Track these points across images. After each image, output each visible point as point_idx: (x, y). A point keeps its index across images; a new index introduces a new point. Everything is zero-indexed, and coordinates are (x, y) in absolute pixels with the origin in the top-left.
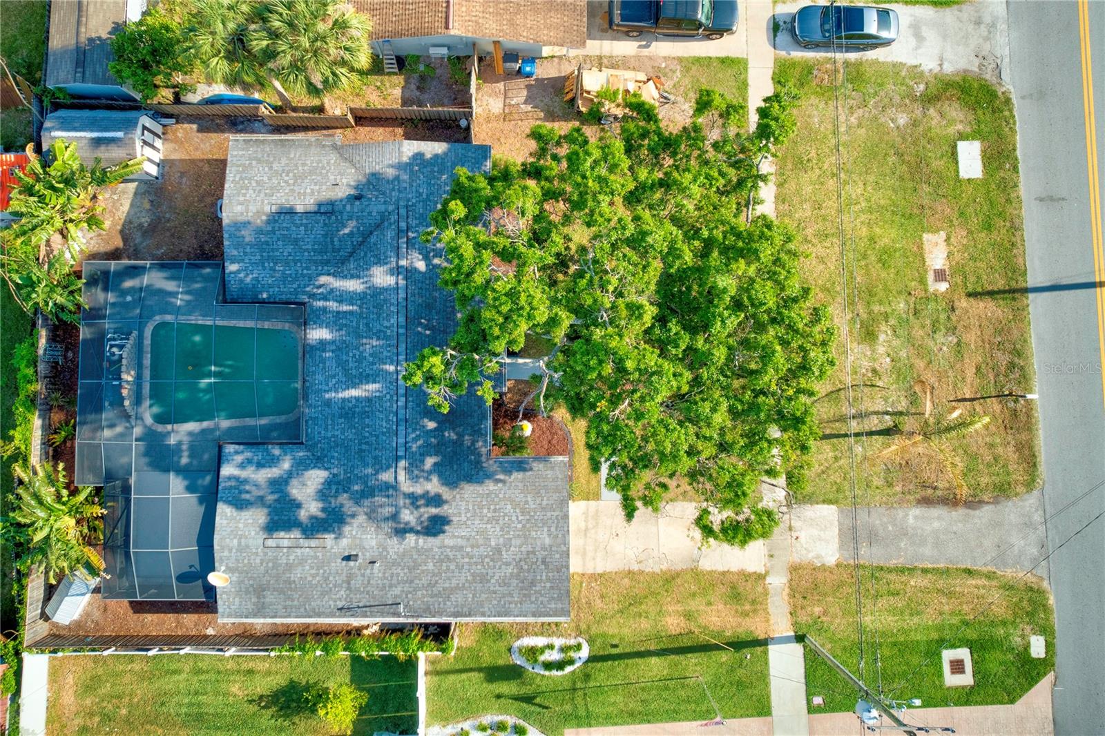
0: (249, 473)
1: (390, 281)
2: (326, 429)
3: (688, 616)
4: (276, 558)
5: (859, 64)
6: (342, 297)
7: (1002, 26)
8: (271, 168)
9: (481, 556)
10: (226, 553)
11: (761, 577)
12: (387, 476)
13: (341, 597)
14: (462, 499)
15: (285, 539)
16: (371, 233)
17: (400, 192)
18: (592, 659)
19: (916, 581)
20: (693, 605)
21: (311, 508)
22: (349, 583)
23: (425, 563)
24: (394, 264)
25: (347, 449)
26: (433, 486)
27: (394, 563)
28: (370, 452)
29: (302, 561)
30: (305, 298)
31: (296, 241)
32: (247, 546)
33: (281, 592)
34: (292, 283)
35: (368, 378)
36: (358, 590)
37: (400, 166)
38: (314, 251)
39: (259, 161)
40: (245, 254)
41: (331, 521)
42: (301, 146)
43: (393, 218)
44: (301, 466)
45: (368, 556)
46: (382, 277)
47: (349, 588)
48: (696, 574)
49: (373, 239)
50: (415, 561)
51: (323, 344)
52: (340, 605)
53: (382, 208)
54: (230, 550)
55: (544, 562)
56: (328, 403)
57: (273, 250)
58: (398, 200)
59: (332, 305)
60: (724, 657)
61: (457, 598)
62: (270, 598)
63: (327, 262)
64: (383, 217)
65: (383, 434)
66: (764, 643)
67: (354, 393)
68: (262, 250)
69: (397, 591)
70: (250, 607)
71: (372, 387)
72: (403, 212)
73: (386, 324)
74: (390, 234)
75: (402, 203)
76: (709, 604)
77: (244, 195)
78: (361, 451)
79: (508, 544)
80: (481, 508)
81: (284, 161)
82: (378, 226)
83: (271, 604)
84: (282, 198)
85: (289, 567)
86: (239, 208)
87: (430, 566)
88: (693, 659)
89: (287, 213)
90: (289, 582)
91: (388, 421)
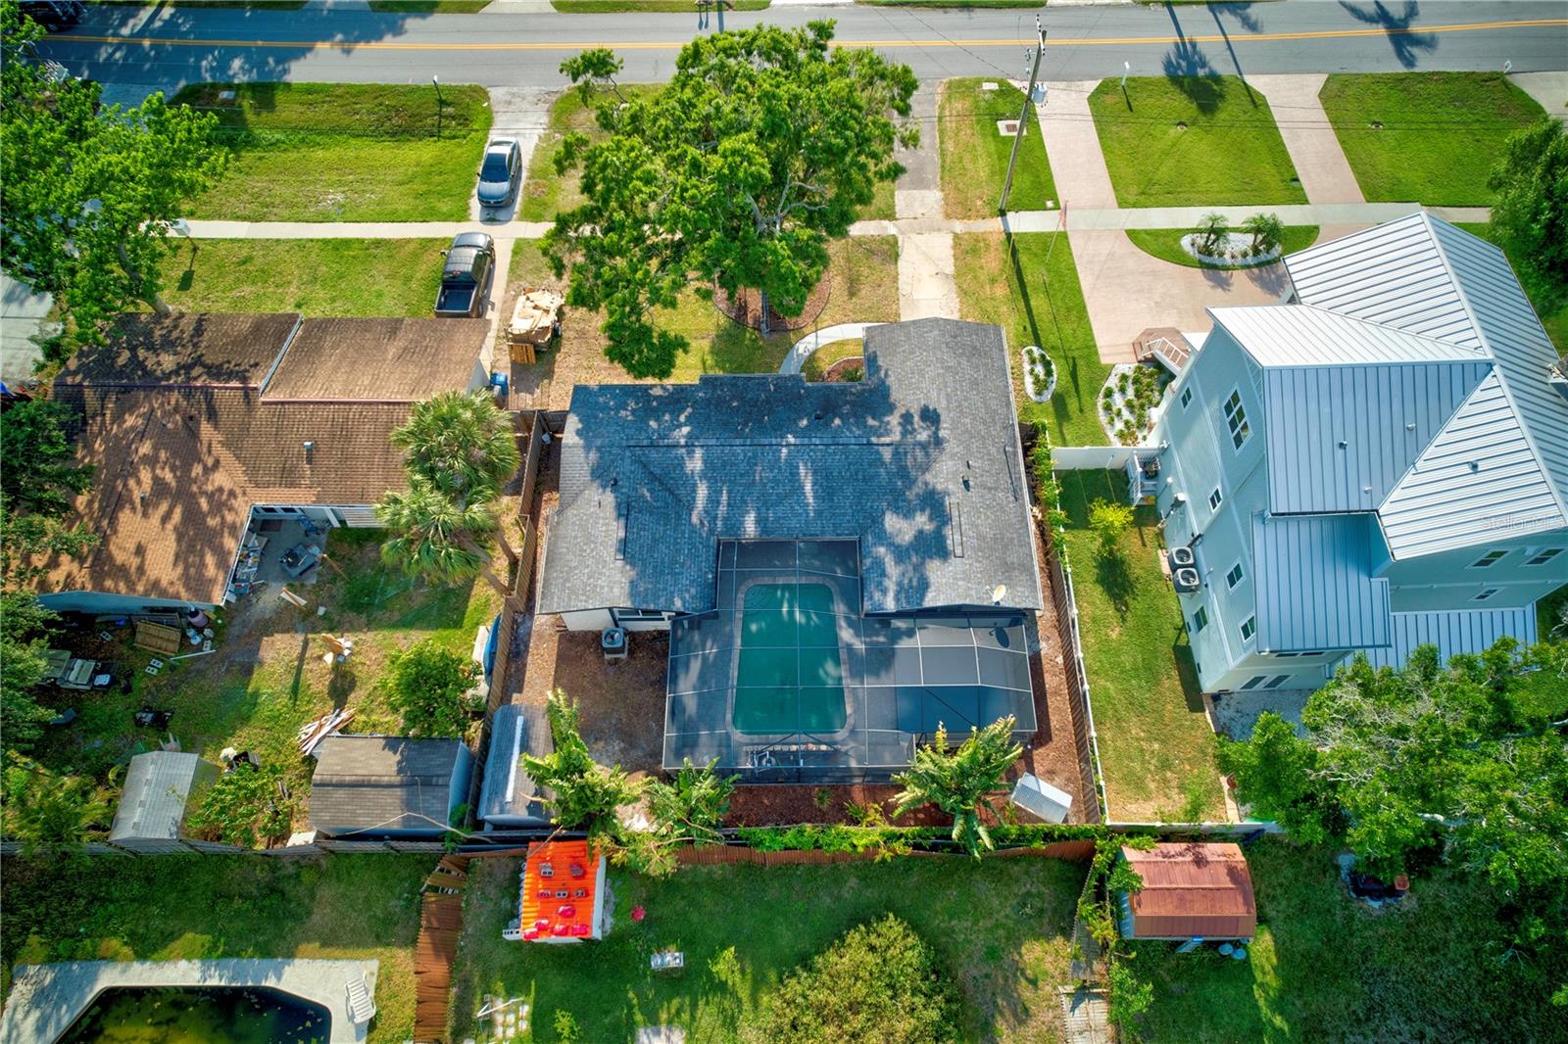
0: (891, 585)
1: (698, 453)
2: (844, 515)
3: (993, 281)
4: (973, 548)
5: (531, 170)
6: (713, 501)
7: (515, 90)
8: (575, 568)
9: (955, 381)
10: (973, 593)
11: (956, 236)
12: (887, 454)
13: (1004, 497)
14: (904, 399)
15: (952, 538)
16: (651, 473)
17: (612, 445)
18: (1038, 344)
19: (950, 146)
20: (983, 277)
21: (922, 521)
22: (990, 489)
23: (965, 425)
24: (683, 450)
25: (863, 493)
26: (894, 420)
27: (967, 448)
28: (865, 470)
29: (974, 525)
30: (713, 540)
31: (655, 540)
32: (964, 572)
33: (1005, 547)
34: (697, 548)
35: (794, 474)
36: (996, 482)
37: (587, 448)
38: (665, 525)
39: (567, 580)
40: (665, 589)
41: (933, 503)
42: (555, 544)
43: (639, 452)
44: (882, 537)
45: (963, 469)
46: (695, 463)
47: (996, 489)
48: (959, 275)
49: (658, 471)
50: (964, 432)
51: (758, 521)
52: (1012, 499)
53: (628, 461)
54: (969, 589)
55: (955, 337)
56: (819, 513)
57: (663, 563)
58: (620, 446)
59: (723, 509)
60: (1023, 259)
61: (994, 404)
62: (1012, 558)
63: (679, 516)
64: (638, 461)
65: (847, 457)
66: (1009, 235)
67: (808, 487)
68: (662, 573)
69: (993, 450)
70: (1024, 577)
71: (802, 471)
72: (632, 443)
73: (741, 457)
74: (654, 454)
75: (624, 443)
76: (982, 268)
77: (602, 588)
78: (864, 479)
79: (942, 361)
80: (911, 384)
81: (570, 557)
82: (645, 466)
83: (1019, 558)
84: (609, 552)
85: (981, 537)
86: (616, 590)
87: (967, 421)
88: (1028, 278)
89: (624, 547)
90: (995, 539)
91: (835, 453)
